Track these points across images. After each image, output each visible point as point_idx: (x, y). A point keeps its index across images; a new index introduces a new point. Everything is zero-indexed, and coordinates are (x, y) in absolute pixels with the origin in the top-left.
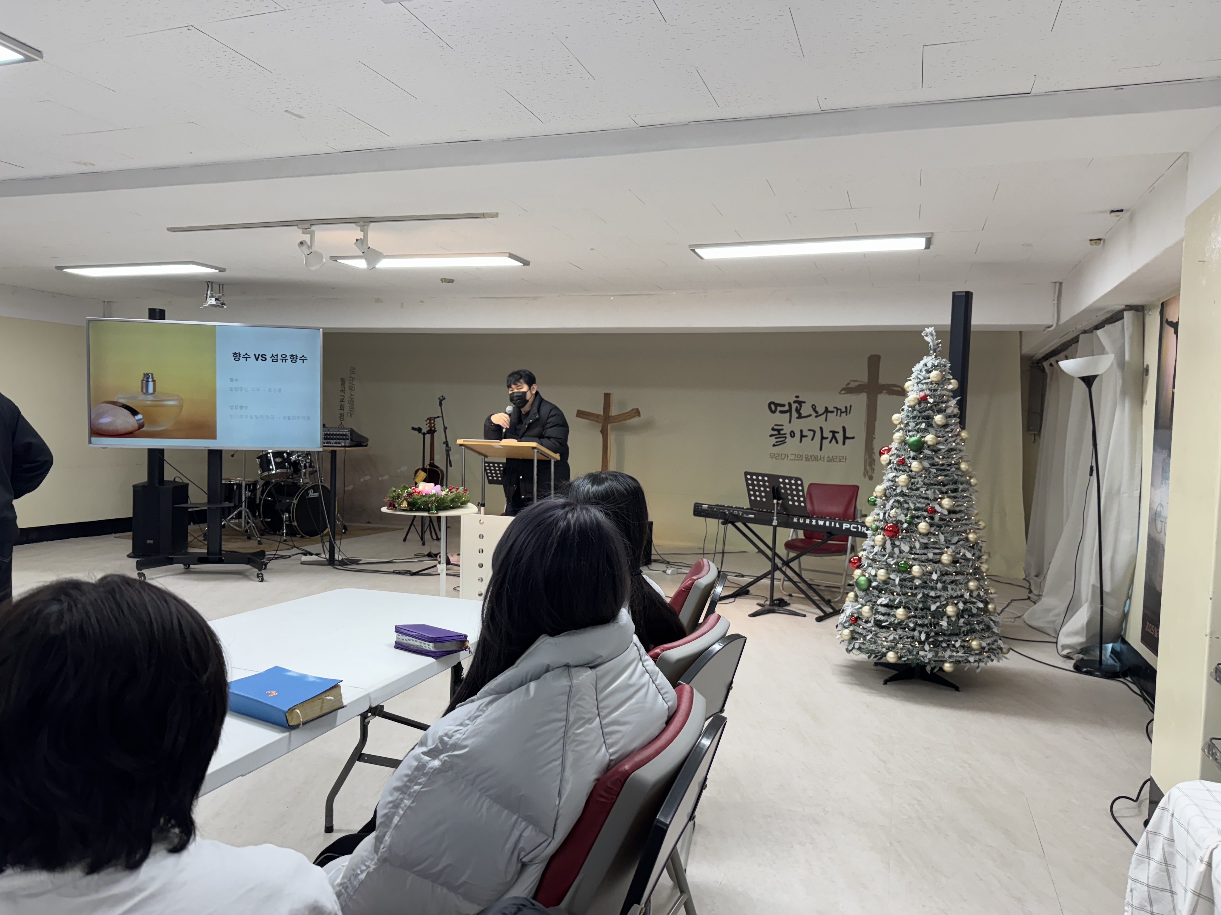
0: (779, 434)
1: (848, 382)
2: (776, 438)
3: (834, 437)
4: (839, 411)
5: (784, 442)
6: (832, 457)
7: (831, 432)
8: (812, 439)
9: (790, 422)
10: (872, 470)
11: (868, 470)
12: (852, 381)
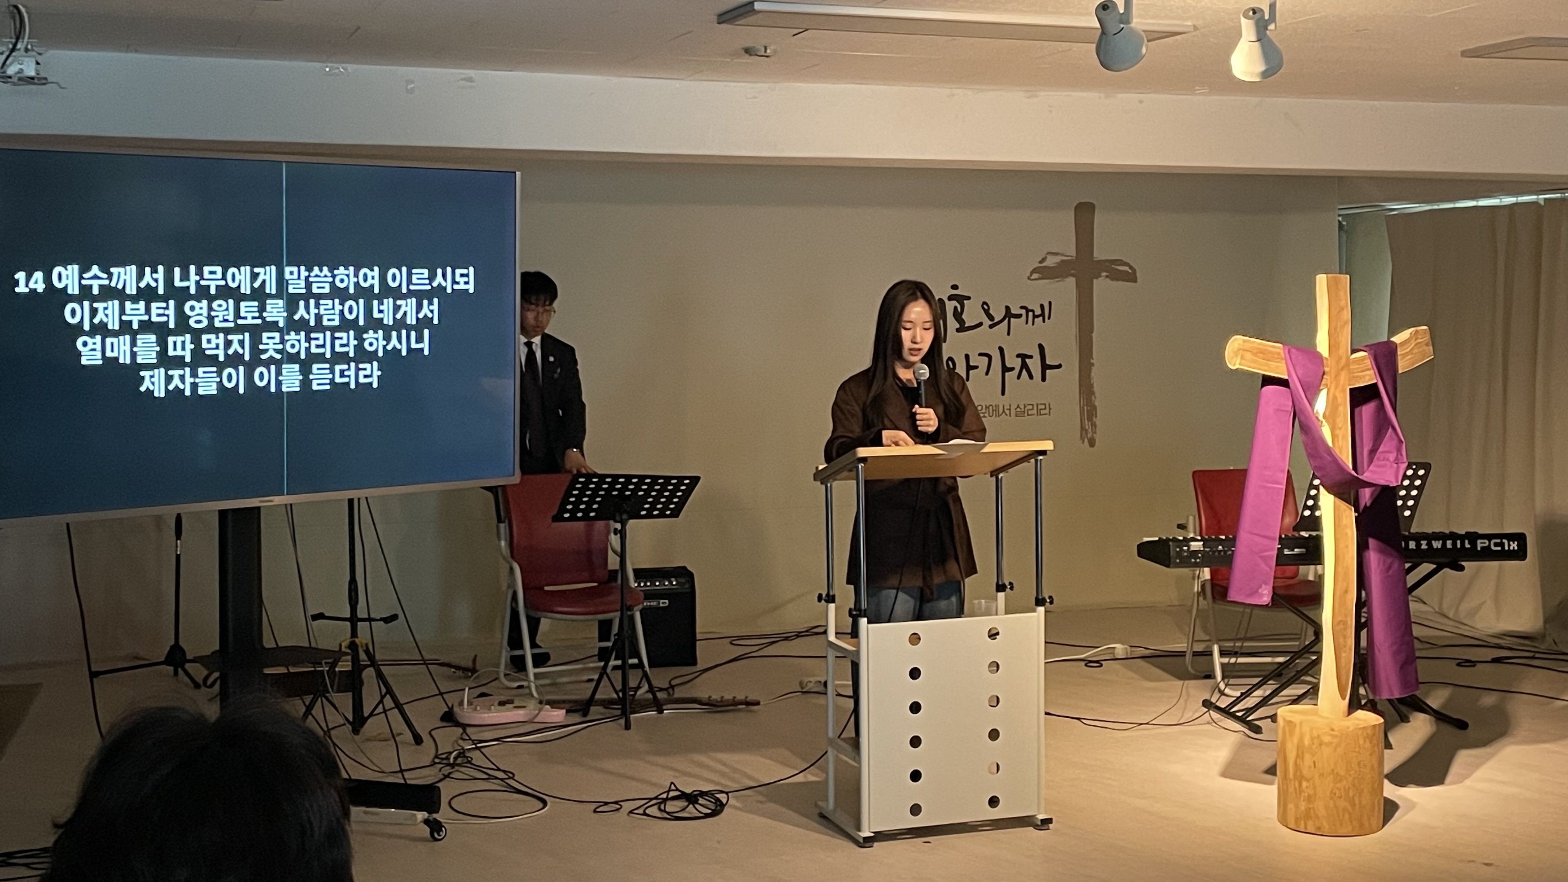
3: (1024, 366)
4: (1031, 314)
6: (1025, 407)
7: (1018, 356)
10: (1094, 428)
11: (1087, 428)
12: (1049, 253)
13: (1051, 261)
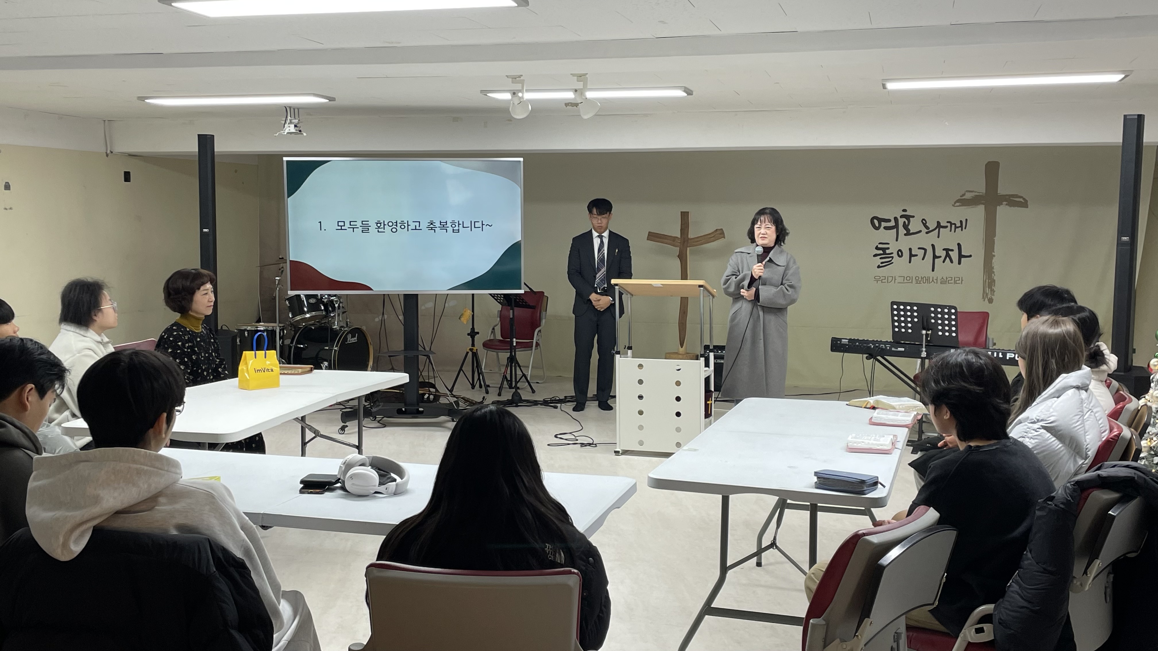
0: (885, 253)
1: (963, 193)
2: (881, 258)
3: (948, 255)
4: (953, 226)
5: (890, 263)
6: (947, 278)
7: (944, 250)
8: (923, 259)
9: (897, 240)
10: (992, 292)
11: (988, 292)
12: (967, 191)
13: (968, 196)
